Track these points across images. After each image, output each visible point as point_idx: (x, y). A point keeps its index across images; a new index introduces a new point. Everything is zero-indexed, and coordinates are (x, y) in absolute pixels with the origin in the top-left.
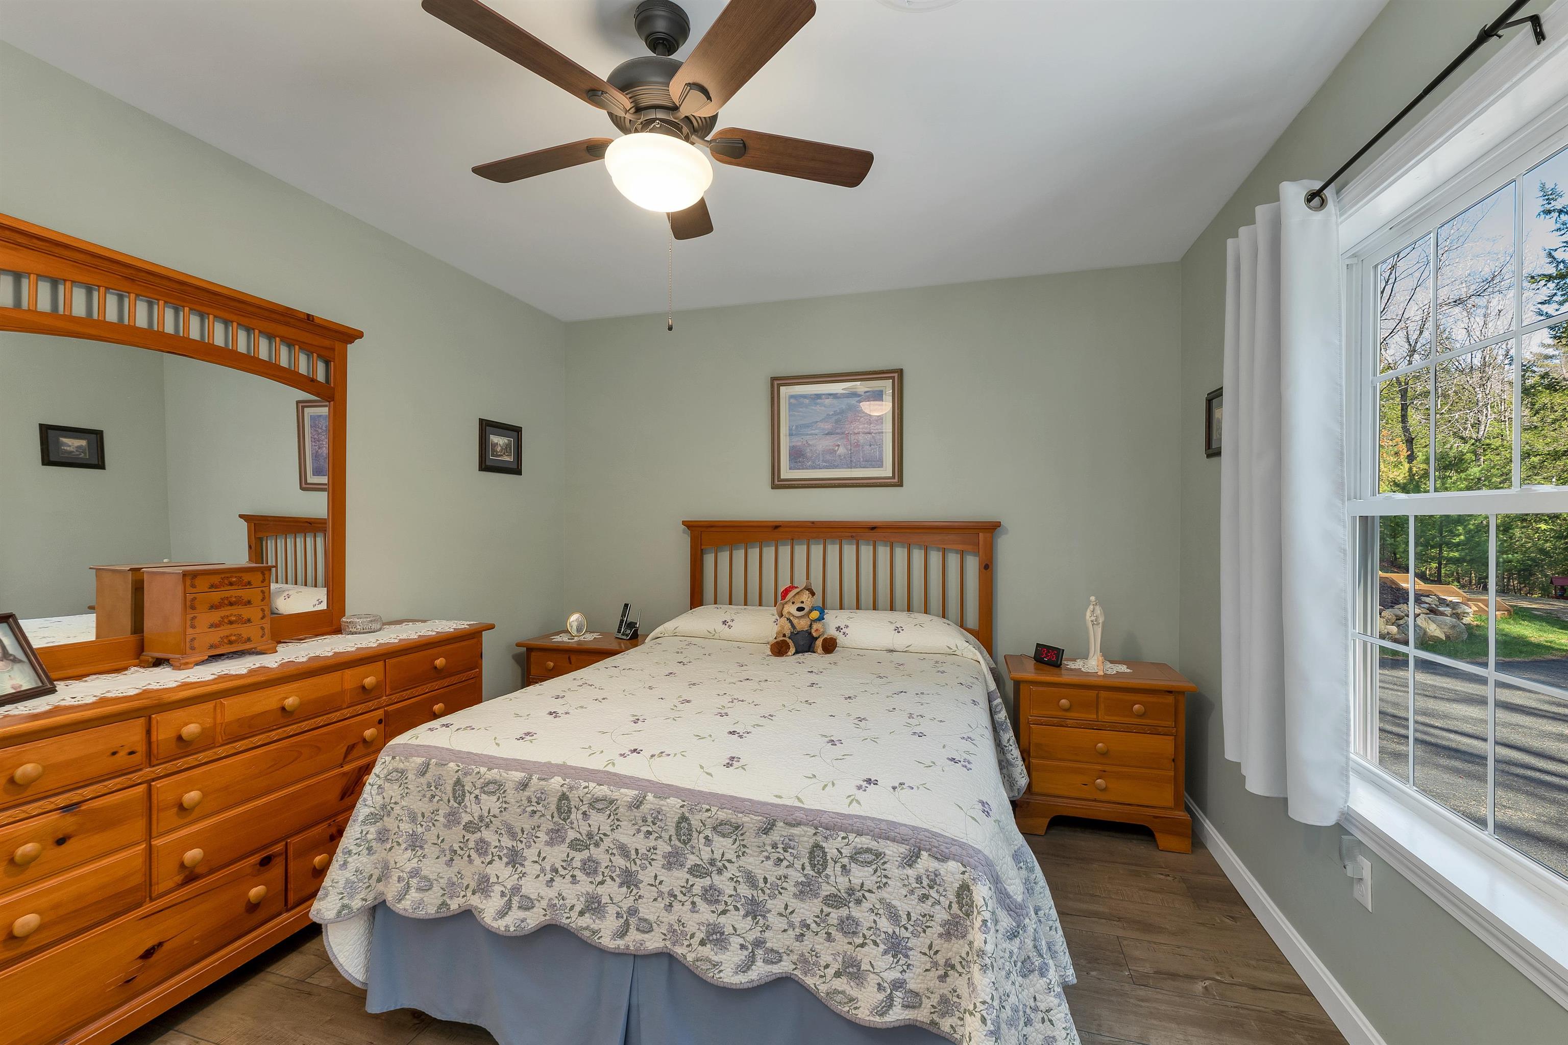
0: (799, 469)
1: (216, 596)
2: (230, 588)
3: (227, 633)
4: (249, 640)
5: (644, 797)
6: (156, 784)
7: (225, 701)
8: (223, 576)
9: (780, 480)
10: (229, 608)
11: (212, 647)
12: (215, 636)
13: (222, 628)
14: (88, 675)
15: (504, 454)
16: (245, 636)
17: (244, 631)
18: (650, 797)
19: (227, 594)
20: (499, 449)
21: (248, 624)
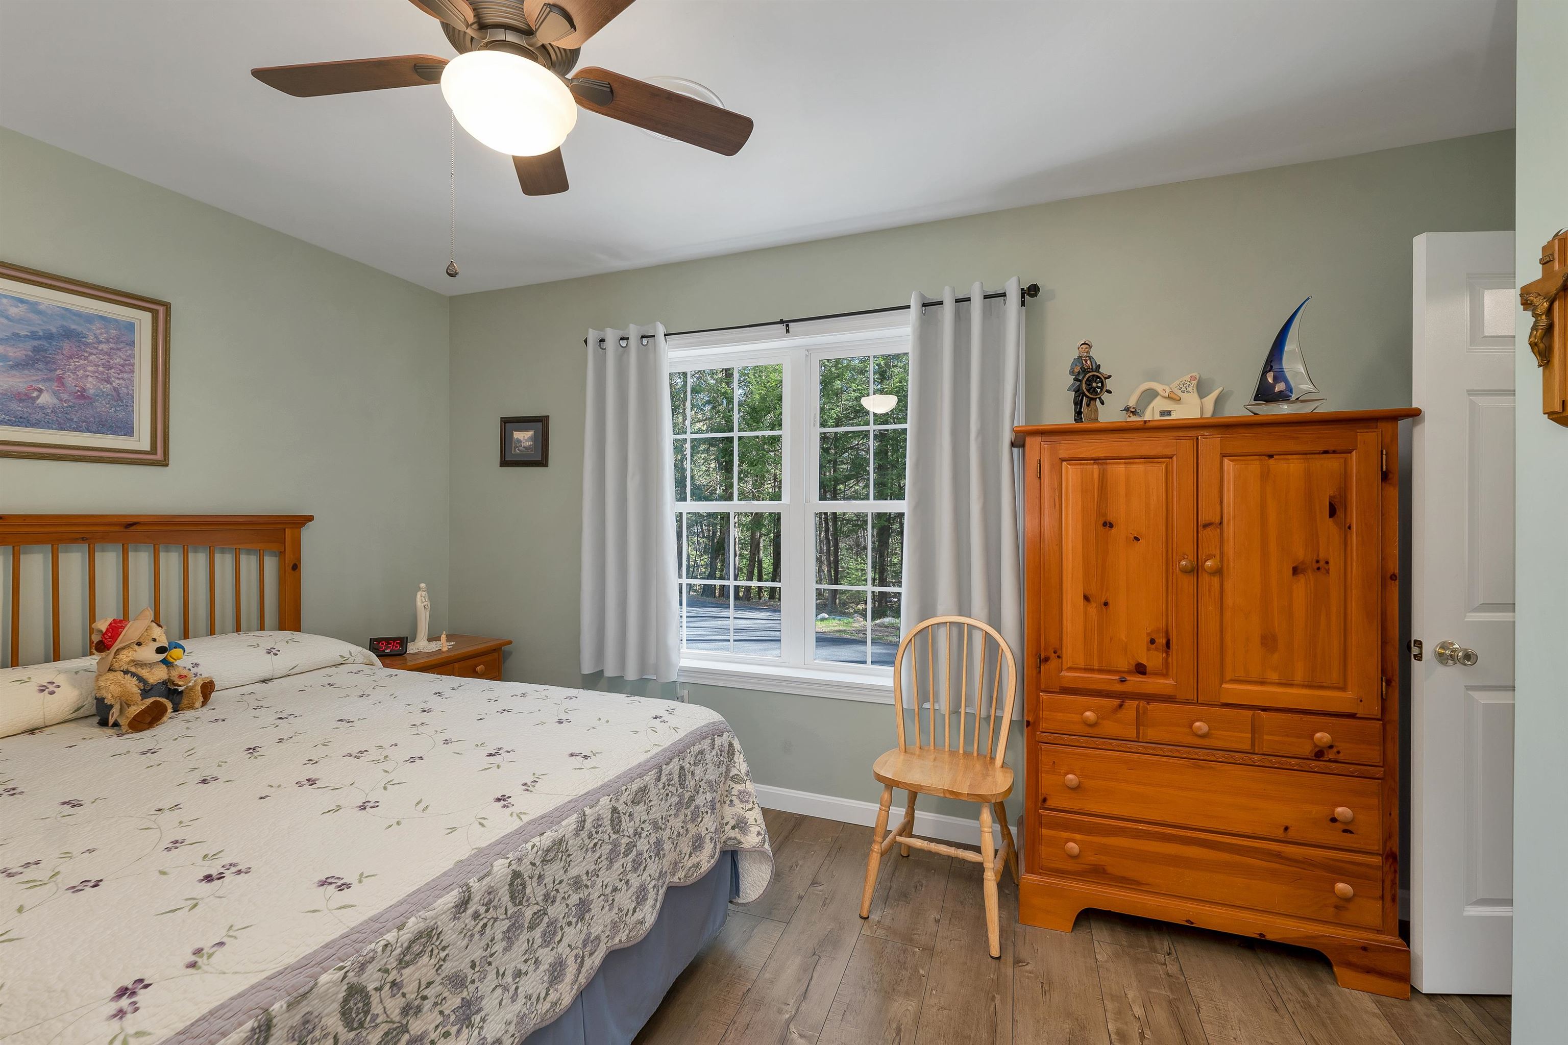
5: (584, 815)
18: (588, 811)
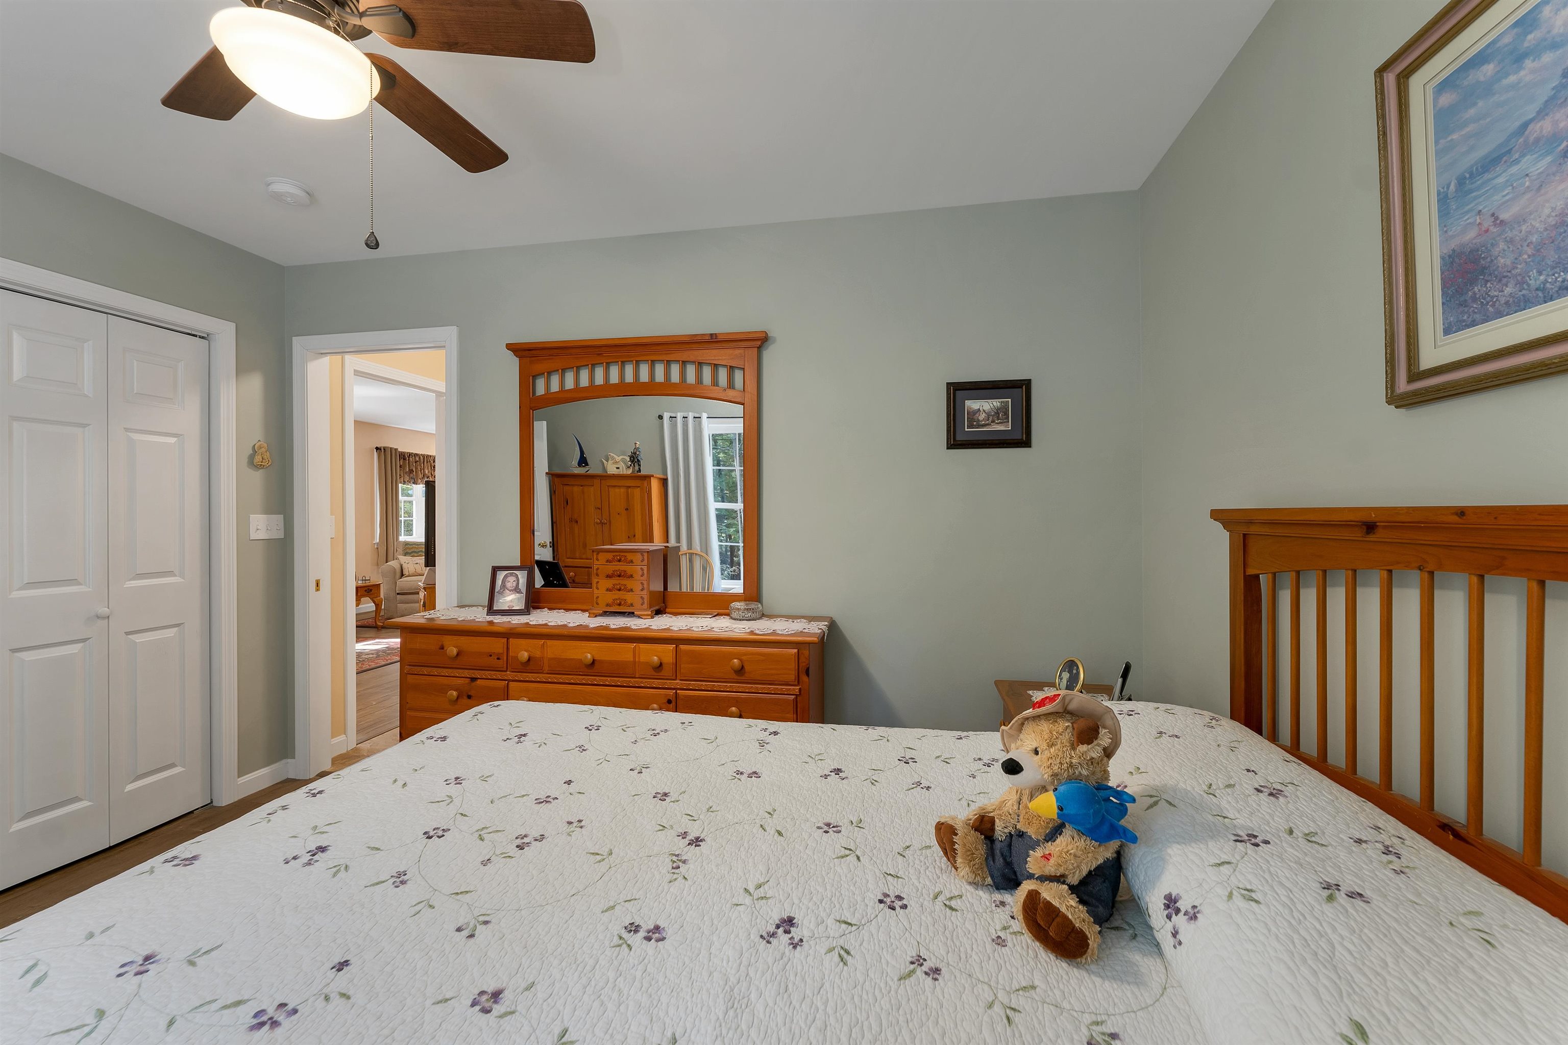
0: (1474, 324)
1: (611, 568)
2: (618, 563)
3: (616, 597)
4: (632, 605)
6: (512, 684)
7: (549, 642)
8: (614, 554)
9: (1415, 375)
10: (618, 578)
11: (607, 605)
12: (610, 597)
13: (614, 592)
14: (576, 610)
15: (993, 421)
16: (629, 602)
17: (629, 597)
19: (617, 568)
20: (982, 416)
21: (631, 593)
